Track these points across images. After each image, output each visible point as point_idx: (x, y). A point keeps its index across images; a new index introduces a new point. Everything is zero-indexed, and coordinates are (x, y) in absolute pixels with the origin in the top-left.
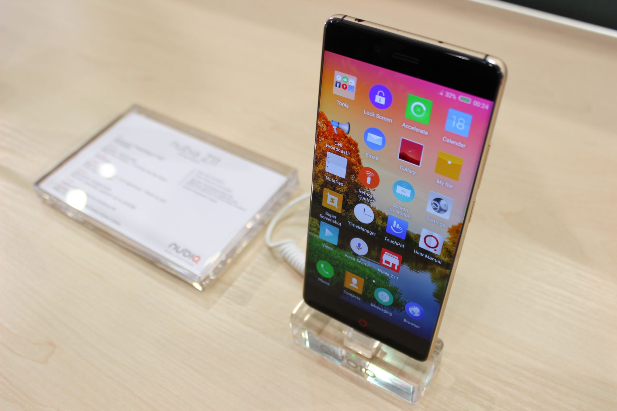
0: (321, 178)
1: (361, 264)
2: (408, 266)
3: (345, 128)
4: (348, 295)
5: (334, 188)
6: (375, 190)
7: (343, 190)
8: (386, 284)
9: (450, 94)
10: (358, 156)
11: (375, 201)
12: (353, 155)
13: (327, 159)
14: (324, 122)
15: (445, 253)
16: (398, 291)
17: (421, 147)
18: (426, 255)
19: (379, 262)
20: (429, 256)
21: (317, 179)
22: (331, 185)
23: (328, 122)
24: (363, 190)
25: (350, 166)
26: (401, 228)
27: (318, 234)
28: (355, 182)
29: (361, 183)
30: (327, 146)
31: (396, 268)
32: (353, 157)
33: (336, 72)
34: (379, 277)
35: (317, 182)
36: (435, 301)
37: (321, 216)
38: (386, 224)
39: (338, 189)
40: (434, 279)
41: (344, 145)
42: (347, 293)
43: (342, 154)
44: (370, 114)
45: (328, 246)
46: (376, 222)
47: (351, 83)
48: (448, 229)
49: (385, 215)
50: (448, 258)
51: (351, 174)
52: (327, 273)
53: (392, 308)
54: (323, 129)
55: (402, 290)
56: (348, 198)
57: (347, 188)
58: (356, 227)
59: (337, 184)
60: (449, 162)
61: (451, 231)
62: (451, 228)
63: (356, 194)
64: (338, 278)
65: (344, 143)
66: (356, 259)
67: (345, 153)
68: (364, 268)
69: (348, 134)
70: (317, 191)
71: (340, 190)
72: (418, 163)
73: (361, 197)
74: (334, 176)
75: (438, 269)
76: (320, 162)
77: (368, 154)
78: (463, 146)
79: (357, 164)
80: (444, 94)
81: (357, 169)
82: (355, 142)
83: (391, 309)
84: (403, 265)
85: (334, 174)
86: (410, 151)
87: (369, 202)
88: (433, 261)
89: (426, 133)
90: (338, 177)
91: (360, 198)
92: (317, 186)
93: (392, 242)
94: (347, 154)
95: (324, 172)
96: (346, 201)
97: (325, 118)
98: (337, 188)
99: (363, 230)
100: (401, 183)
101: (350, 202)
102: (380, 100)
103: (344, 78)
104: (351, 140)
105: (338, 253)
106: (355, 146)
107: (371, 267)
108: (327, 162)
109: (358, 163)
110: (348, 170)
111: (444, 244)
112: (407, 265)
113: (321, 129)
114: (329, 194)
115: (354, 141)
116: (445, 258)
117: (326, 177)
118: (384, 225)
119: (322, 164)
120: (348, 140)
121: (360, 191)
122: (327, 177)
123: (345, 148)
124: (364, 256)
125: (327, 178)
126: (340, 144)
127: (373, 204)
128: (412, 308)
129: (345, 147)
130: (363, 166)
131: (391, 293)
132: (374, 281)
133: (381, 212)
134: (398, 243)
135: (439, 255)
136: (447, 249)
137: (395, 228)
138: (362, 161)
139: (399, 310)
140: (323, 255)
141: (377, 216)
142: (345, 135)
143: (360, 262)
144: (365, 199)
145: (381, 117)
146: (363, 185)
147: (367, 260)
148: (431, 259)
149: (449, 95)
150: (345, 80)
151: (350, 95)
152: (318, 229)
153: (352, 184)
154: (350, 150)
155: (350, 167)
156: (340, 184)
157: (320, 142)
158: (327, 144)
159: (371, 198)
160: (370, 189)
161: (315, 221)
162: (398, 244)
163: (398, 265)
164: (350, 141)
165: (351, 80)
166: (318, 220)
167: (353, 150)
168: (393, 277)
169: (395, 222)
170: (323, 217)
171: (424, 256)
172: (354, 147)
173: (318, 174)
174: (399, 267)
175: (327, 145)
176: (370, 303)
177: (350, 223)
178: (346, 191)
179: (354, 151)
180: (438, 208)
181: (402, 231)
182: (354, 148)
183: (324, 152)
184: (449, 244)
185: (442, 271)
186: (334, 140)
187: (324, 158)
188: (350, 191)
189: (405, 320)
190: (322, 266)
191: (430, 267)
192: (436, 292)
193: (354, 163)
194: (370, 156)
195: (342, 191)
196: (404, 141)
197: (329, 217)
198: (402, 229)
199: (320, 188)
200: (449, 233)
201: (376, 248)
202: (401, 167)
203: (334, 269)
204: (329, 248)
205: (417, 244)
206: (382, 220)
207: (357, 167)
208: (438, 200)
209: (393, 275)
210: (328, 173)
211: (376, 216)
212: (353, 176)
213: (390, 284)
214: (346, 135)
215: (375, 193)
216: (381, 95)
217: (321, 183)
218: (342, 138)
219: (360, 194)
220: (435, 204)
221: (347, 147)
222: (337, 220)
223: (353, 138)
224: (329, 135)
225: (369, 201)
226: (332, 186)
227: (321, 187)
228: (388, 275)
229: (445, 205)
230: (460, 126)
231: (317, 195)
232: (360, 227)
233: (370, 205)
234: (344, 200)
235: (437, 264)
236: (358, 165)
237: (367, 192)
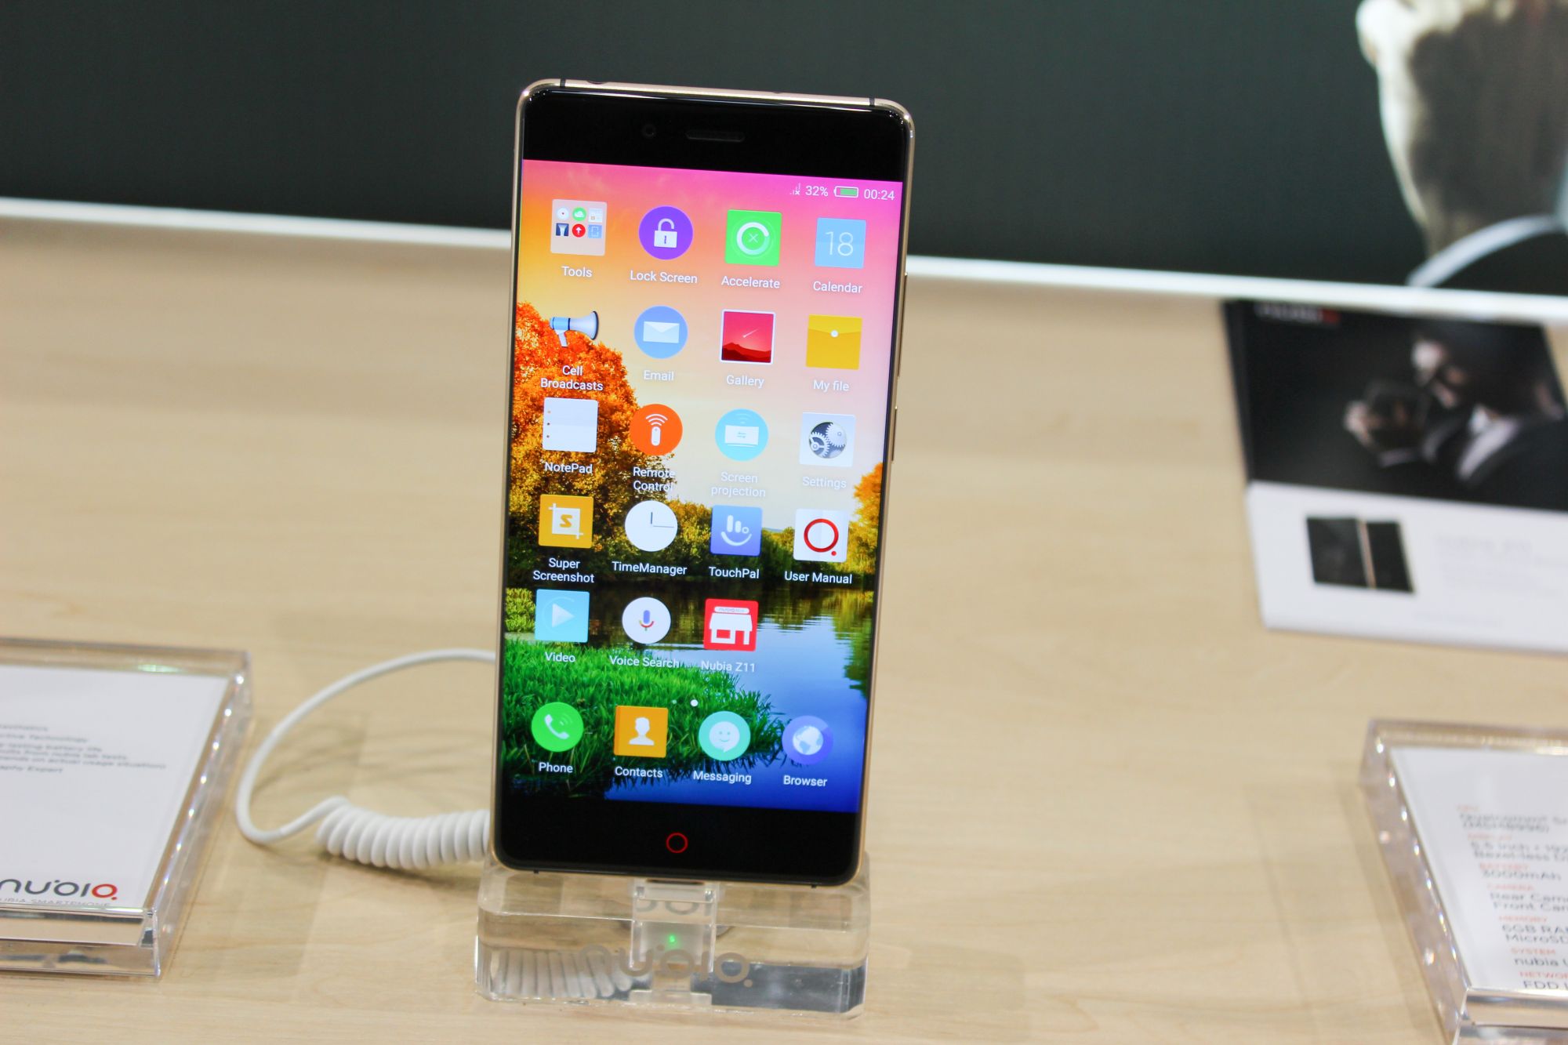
0: (531, 472)
1: (655, 670)
2: (777, 622)
3: (586, 327)
4: (628, 777)
5: (566, 485)
6: (673, 455)
7: (593, 484)
8: (727, 696)
9: (815, 188)
10: (624, 385)
11: (676, 482)
12: (611, 387)
13: (545, 417)
14: (533, 326)
15: (856, 550)
16: (759, 704)
17: (770, 318)
18: (814, 574)
19: (702, 643)
20: (821, 574)
21: (521, 479)
22: (559, 483)
23: (542, 324)
24: (643, 467)
25: (606, 415)
26: (745, 530)
27: (531, 630)
28: (623, 453)
29: (637, 451)
30: (545, 383)
31: (746, 641)
32: (613, 391)
33: (556, 202)
34: (706, 683)
35: (521, 487)
36: (852, 687)
37: (538, 575)
38: (710, 531)
39: (578, 485)
40: (842, 631)
41: (589, 367)
42: (626, 772)
43: (584, 392)
44: (643, 277)
45: (561, 655)
46: (683, 538)
47: (593, 218)
48: (855, 491)
49: (705, 511)
50: (866, 560)
51: (611, 435)
52: (564, 736)
53: (749, 759)
54: (529, 345)
55: (769, 696)
56: (606, 499)
57: (602, 476)
58: (635, 568)
59: (576, 475)
60: (834, 334)
61: (861, 493)
62: (861, 485)
63: (626, 481)
64: (596, 736)
65: (587, 365)
66: (640, 658)
67: (591, 388)
68: (664, 675)
69: (593, 339)
70: (521, 511)
71: (586, 486)
72: (765, 357)
73: (640, 485)
74: (566, 455)
75: (848, 599)
76: (527, 430)
77: (647, 373)
78: (856, 289)
79: (622, 406)
80: (804, 190)
81: (623, 417)
82: (613, 354)
83: (746, 762)
84: (762, 624)
85: (566, 450)
86: (745, 336)
87: (662, 492)
88: (832, 585)
89: (777, 284)
90: (577, 453)
91: (638, 489)
92: (522, 498)
93: (728, 574)
94: (597, 387)
95: (538, 454)
96: (604, 509)
97: (535, 318)
98: (576, 484)
99: (654, 569)
100: (734, 418)
101: (611, 509)
102: (666, 238)
103: (577, 210)
104: (604, 352)
105: (591, 665)
106: (614, 364)
107: (683, 664)
108: (545, 426)
109: (627, 401)
110: (602, 426)
111: (850, 531)
112: (774, 620)
113: (525, 346)
114: (557, 506)
115: (612, 350)
116: (858, 564)
117: (544, 464)
118: (705, 537)
119: (533, 435)
120: (596, 352)
121: (637, 471)
122: (547, 464)
123: (591, 376)
124: (663, 641)
125: (549, 467)
126: (577, 369)
127: (671, 493)
128: (799, 736)
129: (589, 373)
130: (639, 405)
131: (742, 715)
132: (694, 703)
133: (694, 507)
134: (744, 570)
135: (843, 563)
136: (859, 539)
137: (734, 536)
138: (635, 395)
139: (769, 757)
140: (549, 686)
141: (686, 520)
142: (587, 345)
143: (651, 664)
144: (651, 487)
145: (670, 278)
146: (643, 454)
147: (671, 648)
148: (826, 579)
149: (813, 191)
150: (579, 215)
151: (592, 246)
152: (532, 616)
153: (615, 460)
154: (602, 377)
155: (606, 418)
156: (583, 470)
157: (524, 378)
158: (542, 379)
159: (667, 479)
160: (661, 457)
161: (520, 597)
162: (744, 574)
163: (751, 630)
164: (601, 355)
165: (592, 214)
166: (529, 589)
167: (609, 374)
168: (743, 667)
169: (730, 519)
170: (543, 576)
171: (810, 578)
172: (612, 367)
173: (522, 464)
174: (753, 635)
175: (542, 383)
176: (692, 771)
177: (618, 565)
178: (601, 482)
179: (614, 375)
180: (826, 447)
181: (751, 535)
182: (612, 370)
183: (536, 403)
184: (862, 525)
185: (856, 600)
186: (561, 362)
187: (537, 417)
188: (611, 480)
189: (788, 780)
190: (548, 719)
191: (826, 602)
192: (852, 661)
193: (616, 407)
194: (654, 375)
195: (590, 488)
196: (728, 316)
197: (557, 571)
198: (748, 531)
199: (529, 499)
200: (858, 498)
201: (692, 607)
202: (730, 378)
203: (583, 714)
204: (566, 658)
205: (789, 555)
206: (697, 525)
207: (624, 412)
208: (822, 428)
209: (741, 664)
210: (551, 451)
211: (683, 520)
212: (616, 437)
213: (737, 690)
214: (590, 342)
215: (671, 463)
216: (666, 227)
217: (531, 486)
218: (582, 352)
219: (639, 478)
220: (816, 439)
221: (595, 372)
222: (582, 570)
223: (607, 347)
224: (547, 356)
225: (662, 489)
226: (562, 483)
227: (532, 495)
228: (729, 668)
229: (840, 434)
230: (845, 249)
231: (522, 523)
232: (644, 566)
233: (665, 499)
234: (598, 507)
235: (843, 587)
236: (626, 406)
237: (653, 468)
